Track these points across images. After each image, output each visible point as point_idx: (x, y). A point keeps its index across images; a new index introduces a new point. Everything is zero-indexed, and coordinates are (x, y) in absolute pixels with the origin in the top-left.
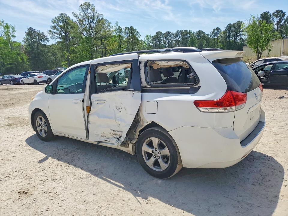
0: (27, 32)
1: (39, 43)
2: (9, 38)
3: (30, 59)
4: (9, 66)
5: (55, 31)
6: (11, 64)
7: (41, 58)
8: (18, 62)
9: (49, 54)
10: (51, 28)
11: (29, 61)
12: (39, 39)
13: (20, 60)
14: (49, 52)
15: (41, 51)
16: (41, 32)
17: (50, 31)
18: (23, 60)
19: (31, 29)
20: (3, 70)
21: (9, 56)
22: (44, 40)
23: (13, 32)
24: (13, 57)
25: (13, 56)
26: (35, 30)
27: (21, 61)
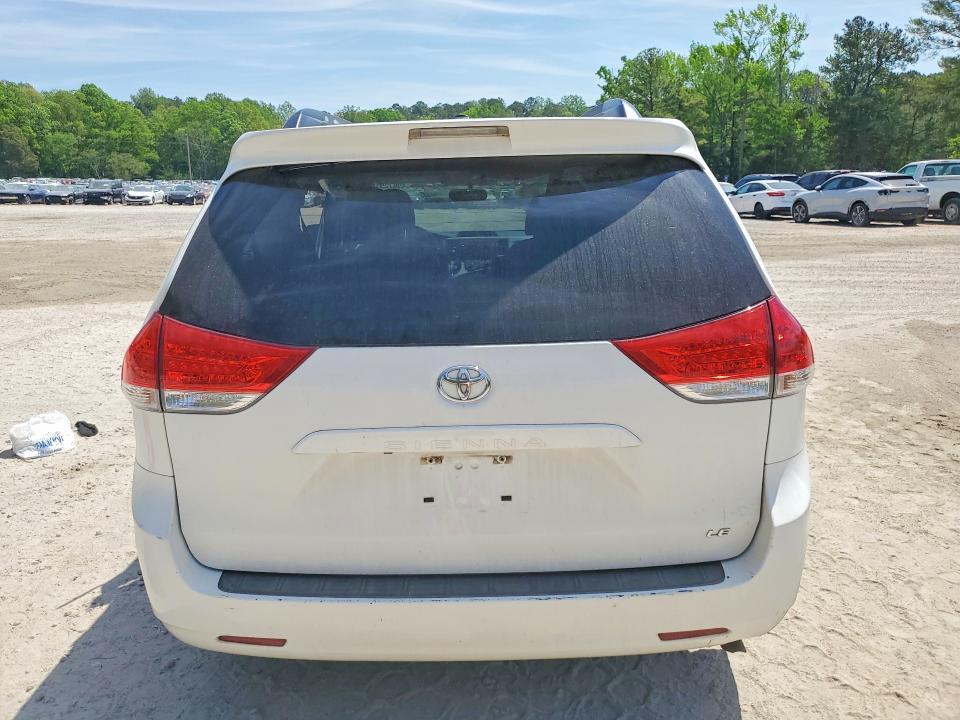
0: (840, 35)
1: (878, 70)
2: (781, 63)
3: (830, 131)
4: (763, 153)
5: (938, 19)
6: (769, 147)
7: (871, 124)
8: (789, 139)
9: (906, 109)
10: (927, 11)
11: (825, 135)
12: (879, 57)
13: (800, 133)
14: (908, 101)
15: (879, 98)
16: (891, 27)
17: (919, 22)
18: (808, 136)
19: (859, 21)
20: (743, 165)
21: (767, 121)
22: (900, 58)
23: (795, 42)
24: (779, 126)
25: (779, 122)
26: (871, 24)
27: (800, 137)
